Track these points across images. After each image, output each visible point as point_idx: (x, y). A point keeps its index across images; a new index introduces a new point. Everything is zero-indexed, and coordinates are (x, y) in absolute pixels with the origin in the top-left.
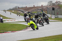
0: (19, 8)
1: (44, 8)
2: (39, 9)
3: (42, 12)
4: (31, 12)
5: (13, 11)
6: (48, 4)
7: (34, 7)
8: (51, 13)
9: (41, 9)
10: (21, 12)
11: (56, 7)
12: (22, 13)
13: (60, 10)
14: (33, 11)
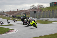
0: (4, 12)
1: (27, 11)
2: (22, 12)
4: (15, 15)
7: (18, 11)
9: (24, 12)
11: (38, 10)
12: (7, 17)
13: (41, 13)
14: (17, 14)
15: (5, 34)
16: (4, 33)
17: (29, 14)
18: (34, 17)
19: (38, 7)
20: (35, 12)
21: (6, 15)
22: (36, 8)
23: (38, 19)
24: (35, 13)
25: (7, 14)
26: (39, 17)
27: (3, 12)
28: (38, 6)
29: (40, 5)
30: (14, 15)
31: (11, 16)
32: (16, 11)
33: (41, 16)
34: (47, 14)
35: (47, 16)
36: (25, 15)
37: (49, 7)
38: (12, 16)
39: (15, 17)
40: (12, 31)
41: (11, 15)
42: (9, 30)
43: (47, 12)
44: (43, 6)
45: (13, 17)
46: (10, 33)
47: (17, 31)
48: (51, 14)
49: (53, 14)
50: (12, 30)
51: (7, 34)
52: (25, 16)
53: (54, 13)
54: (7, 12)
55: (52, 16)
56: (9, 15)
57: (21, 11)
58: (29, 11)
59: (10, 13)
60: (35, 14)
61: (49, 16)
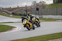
0: (3, 9)
1: (28, 8)
2: (23, 9)
3: (26, 13)
4: (15, 12)
6: (32, 4)
7: (18, 7)
8: (35, 13)
9: (25, 9)
10: (5, 13)
11: (40, 7)
13: (44, 10)
14: (17, 11)
16: (6, 31)
17: (31, 11)
18: (36, 14)
20: (37, 9)
21: (5, 12)
22: (38, 5)
23: (41, 17)
26: (42, 14)
29: (43, 2)
31: (11, 12)
33: (44, 14)
34: (50, 11)
35: (50, 14)
37: (52, 4)
39: (16, 14)
41: (11, 11)
42: (11, 28)
43: (50, 9)
44: (45, 2)
45: (13, 14)
48: (55, 12)
49: (56, 12)
51: (10, 32)
53: (58, 10)
55: (56, 14)
56: (9, 12)
58: (31, 7)
60: (37, 11)
61: (52, 14)
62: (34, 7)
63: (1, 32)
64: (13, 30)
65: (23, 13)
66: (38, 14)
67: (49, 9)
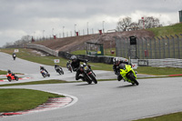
0: (33, 40)
1: (107, 38)
2: (92, 41)
3: (99, 52)
4: (70, 50)
5: (16, 51)
6: (120, 26)
7: (77, 36)
8: (127, 53)
10: (39, 53)
11: (142, 34)
12: (42, 55)
13: (153, 42)
14: (75, 48)
15: (37, 111)
16: (33, 109)
17: (114, 46)
18: (129, 55)
19: (141, 25)
20: (133, 41)
21: (39, 50)
22: (135, 28)
23: (142, 63)
24: (131, 44)
25: (42, 47)
26: (147, 55)
27: (30, 39)
28: (143, 20)
29: (149, 18)
30: (64, 48)
31: (57, 51)
32: (72, 37)
33: (153, 54)
34: (171, 47)
35: (171, 54)
36: (102, 50)
38: (59, 53)
40: (61, 100)
41: (55, 49)
42: (50, 98)
43: (171, 41)
46: (54, 107)
47: (76, 99)
50: (58, 96)
51: (44, 110)
52: (102, 54)
54: (44, 38)
56: (50, 51)
57: (88, 36)
58: (114, 36)
59: (54, 42)
60: (133, 46)
61: (176, 53)
62: (124, 34)
63: (19, 110)
64: (54, 104)
65: (92, 52)
66: (134, 54)
67: (166, 40)
